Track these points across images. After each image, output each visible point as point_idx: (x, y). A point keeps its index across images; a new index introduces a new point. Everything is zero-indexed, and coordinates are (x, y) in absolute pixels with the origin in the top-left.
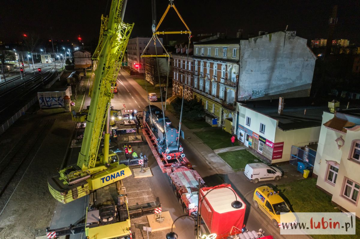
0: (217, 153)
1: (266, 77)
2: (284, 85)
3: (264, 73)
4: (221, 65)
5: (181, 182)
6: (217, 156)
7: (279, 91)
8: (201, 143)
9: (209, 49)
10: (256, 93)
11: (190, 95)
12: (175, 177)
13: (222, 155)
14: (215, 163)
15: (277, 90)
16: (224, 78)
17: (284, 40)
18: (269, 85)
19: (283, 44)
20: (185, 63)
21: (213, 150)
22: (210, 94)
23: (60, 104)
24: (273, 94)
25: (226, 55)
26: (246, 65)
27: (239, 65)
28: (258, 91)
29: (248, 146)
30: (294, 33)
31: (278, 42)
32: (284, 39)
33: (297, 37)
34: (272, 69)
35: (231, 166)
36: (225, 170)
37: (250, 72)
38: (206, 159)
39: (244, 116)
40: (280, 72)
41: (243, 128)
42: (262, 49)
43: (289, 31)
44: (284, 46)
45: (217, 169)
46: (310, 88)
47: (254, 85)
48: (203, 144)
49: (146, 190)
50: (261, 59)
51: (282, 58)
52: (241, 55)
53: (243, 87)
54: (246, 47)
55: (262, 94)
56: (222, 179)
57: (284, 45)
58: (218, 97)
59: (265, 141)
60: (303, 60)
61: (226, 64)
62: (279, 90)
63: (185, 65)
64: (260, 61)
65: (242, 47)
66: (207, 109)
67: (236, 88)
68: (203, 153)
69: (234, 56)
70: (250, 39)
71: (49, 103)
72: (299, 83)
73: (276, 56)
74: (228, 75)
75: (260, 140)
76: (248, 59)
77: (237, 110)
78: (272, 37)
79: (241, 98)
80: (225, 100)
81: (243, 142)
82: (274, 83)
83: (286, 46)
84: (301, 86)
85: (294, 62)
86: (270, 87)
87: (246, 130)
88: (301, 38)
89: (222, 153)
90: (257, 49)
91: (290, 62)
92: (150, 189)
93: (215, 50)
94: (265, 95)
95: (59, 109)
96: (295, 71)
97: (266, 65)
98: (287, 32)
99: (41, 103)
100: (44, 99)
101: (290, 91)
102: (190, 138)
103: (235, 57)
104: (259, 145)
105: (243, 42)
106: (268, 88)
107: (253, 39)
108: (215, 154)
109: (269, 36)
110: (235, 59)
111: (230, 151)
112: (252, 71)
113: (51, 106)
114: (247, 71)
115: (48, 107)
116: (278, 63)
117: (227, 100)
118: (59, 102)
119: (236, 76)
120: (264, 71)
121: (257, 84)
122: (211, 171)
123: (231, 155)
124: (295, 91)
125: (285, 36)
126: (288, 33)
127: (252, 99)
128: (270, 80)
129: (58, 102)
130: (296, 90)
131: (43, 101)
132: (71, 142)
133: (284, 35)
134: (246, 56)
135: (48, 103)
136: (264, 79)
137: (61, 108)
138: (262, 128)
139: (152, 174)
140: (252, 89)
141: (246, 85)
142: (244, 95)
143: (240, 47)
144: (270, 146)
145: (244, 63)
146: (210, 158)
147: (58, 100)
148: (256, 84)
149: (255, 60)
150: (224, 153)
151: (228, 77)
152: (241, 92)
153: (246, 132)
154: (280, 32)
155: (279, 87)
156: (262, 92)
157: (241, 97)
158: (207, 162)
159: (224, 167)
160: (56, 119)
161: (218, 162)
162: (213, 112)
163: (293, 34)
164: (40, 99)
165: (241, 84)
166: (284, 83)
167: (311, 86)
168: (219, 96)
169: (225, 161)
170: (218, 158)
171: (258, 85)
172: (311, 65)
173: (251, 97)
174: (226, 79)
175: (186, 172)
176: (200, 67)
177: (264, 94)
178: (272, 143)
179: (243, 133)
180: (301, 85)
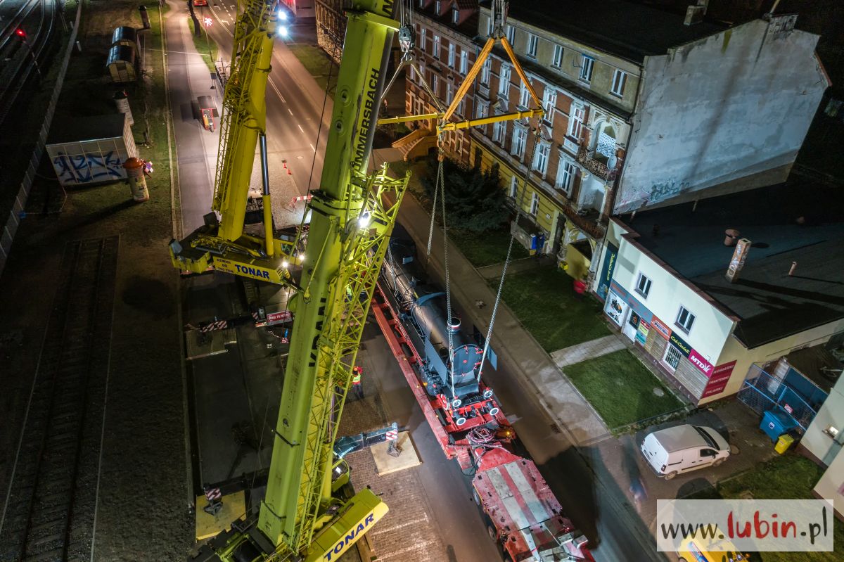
0: (560, 364)
1: (693, 147)
2: (733, 161)
3: (690, 139)
4: (571, 101)
5: (505, 510)
6: (564, 378)
7: (717, 178)
8: (513, 327)
9: (530, 36)
10: (661, 192)
11: (461, 141)
12: (487, 490)
13: (574, 373)
14: (561, 406)
15: (712, 177)
16: (575, 137)
17: (761, 43)
18: (695, 167)
19: (756, 56)
20: (448, 46)
21: (549, 352)
22: (527, 163)
23: (114, 173)
24: (701, 188)
25: (587, 77)
26: (649, 124)
27: (632, 125)
28: (666, 186)
29: (634, 341)
30: (791, 21)
31: (744, 52)
32: (761, 40)
33: (796, 31)
34: (713, 126)
35: (602, 416)
36: (590, 431)
37: (656, 141)
38: (539, 392)
39: (631, 268)
40: (730, 131)
41: (624, 293)
42: (699, 74)
43: (778, 16)
44: (757, 61)
45: (571, 428)
46: (793, 161)
47: (659, 171)
48: (520, 329)
49: (416, 521)
50: (690, 104)
51: (744, 94)
52: (641, 99)
53: (632, 180)
54: (659, 75)
55: (674, 190)
56: (588, 466)
57: (758, 57)
58: (551, 181)
59: (687, 351)
60: (795, 92)
61: (588, 105)
62: (717, 176)
63: (448, 52)
64: (687, 107)
65: (647, 75)
66: (512, 195)
67: (612, 182)
68: (527, 368)
69: (616, 90)
70: (671, 51)
71: (84, 173)
72: (769, 153)
73: (730, 88)
74: (591, 137)
75: (671, 341)
76: (656, 106)
77: (609, 238)
78: (731, 39)
79: (623, 207)
80: (573, 199)
81: (620, 324)
82: (710, 159)
83: (760, 60)
84: (773, 159)
85: (771, 100)
86: (698, 172)
87: (632, 303)
88: (806, 33)
89: (573, 366)
90: (687, 75)
91: (762, 103)
92: (426, 518)
93: (552, 49)
94: (683, 192)
95: (114, 187)
96: (768, 124)
97: (701, 114)
98: (772, 20)
99: (62, 175)
100: (68, 162)
101: (743, 175)
102: (484, 305)
103: (618, 93)
104: (667, 351)
105: (650, 61)
106: (693, 174)
107: (680, 49)
108: (556, 368)
109: (726, 35)
110: (619, 101)
111: (590, 357)
112: (661, 137)
113: (89, 178)
114: (649, 137)
115: (81, 183)
116: (732, 108)
117: (580, 201)
118: (110, 166)
119: (617, 152)
120: (691, 133)
121: (668, 169)
122: (558, 436)
123: (595, 375)
124: (756, 174)
125: (767, 30)
126: (776, 23)
127: (648, 207)
128: (701, 154)
129: (108, 168)
130: (757, 172)
131: (66, 167)
132: (185, 336)
133: (765, 29)
134: (652, 101)
135: (80, 171)
136: (686, 155)
137: (120, 184)
138: (685, 318)
139: (420, 460)
140: (653, 182)
141: (641, 174)
142: (628, 199)
143: (641, 74)
144: (702, 370)
145: (644, 118)
146: (548, 386)
147: (107, 162)
148: (665, 170)
149: (675, 106)
150: (578, 364)
151: (590, 144)
152: (624, 193)
153: (631, 305)
154: (755, 21)
155: (718, 168)
156: (677, 186)
157: (622, 204)
158: (542, 402)
159: (586, 420)
160: (117, 237)
161: (568, 403)
162: (531, 212)
163: (787, 25)
164: (55, 163)
165: (627, 173)
166: (734, 157)
167: (795, 157)
168: (555, 181)
169: (586, 397)
170: (567, 385)
171: (670, 170)
172: (810, 104)
173: (645, 203)
174: (583, 147)
175: (508, 467)
176: (499, 80)
177: (680, 190)
178: (708, 364)
179: (623, 305)
180: (773, 156)
